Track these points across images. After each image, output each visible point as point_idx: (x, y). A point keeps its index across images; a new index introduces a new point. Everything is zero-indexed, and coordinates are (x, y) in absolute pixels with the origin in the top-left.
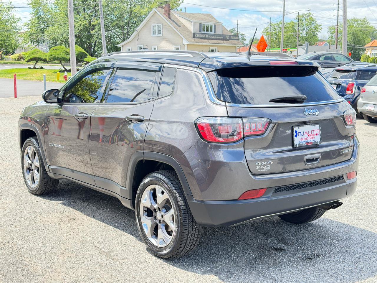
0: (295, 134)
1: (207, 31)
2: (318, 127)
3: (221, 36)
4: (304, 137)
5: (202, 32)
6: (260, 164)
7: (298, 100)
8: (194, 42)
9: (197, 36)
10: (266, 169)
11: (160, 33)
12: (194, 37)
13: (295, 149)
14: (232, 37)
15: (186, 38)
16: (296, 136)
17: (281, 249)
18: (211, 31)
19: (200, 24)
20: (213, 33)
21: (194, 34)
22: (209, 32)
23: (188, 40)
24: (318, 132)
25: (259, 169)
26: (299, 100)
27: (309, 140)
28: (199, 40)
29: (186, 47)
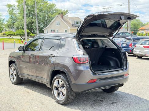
5: (76, 24)
8: (72, 28)
9: (73, 25)
11: (59, 24)
12: (72, 26)
15: (69, 26)
17: (102, 101)
18: (79, 24)
19: (75, 21)
21: (72, 25)
22: (78, 24)
28: (75, 27)
29: (69, 30)
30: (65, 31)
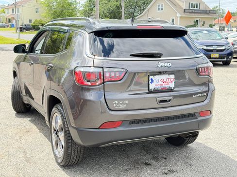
0: (150, 81)
1: (194, 7)
2: (172, 76)
3: (203, 10)
4: (159, 83)
5: (191, 8)
6: (117, 102)
7: (154, 55)
8: (184, 15)
9: (186, 11)
10: (122, 107)
11: (162, 9)
12: (184, 12)
13: (150, 92)
14: (211, 12)
15: (179, 13)
16: (151, 83)
17: (149, 164)
18: (197, 7)
19: (190, 3)
20: (198, 9)
21: (185, 10)
22: (195, 9)
23: (180, 14)
24: (172, 80)
25: (116, 106)
26: (156, 55)
27: (164, 86)
28: (188, 13)
29: (179, 18)
30: (171, 20)
